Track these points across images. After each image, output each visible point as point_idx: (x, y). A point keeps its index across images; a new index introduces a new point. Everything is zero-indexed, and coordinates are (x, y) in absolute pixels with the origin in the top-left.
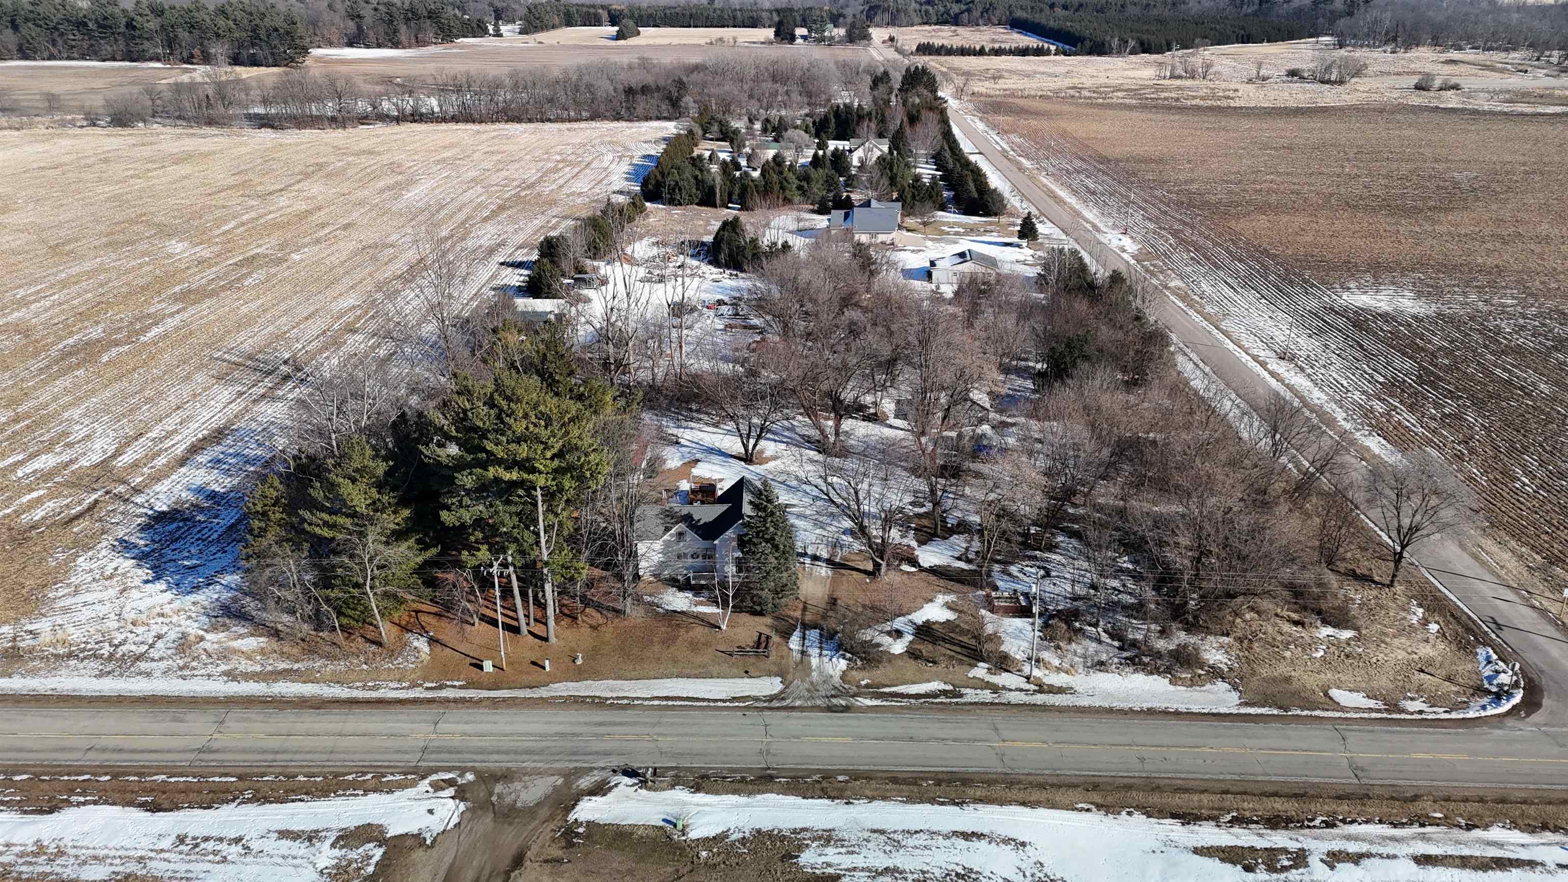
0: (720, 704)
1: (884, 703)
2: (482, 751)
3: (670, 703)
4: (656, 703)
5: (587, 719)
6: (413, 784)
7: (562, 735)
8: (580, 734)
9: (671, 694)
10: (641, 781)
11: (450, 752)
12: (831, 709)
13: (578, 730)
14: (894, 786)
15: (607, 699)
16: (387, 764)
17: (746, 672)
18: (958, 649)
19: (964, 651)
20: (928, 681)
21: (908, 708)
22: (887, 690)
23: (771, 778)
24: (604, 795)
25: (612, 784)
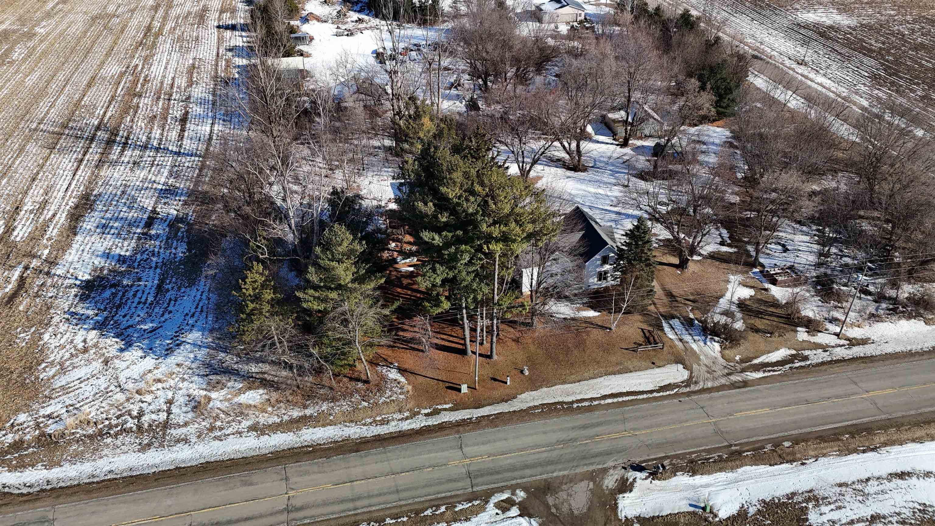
0: (655, 394)
1: (766, 374)
2: (513, 468)
3: (620, 399)
4: (609, 401)
5: (571, 425)
6: (482, 509)
7: (563, 442)
8: (575, 440)
9: (614, 391)
10: (651, 474)
11: (491, 474)
12: (734, 386)
13: (573, 434)
14: (826, 444)
15: (572, 402)
16: (449, 494)
17: (653, 363)
18: (776, 319)
19: (781, 320)
20: (777, 349)
21: (784, 375)
22: (756, 361)
23: (739, 453)
24: (631, 491)
25: (631, 480)
